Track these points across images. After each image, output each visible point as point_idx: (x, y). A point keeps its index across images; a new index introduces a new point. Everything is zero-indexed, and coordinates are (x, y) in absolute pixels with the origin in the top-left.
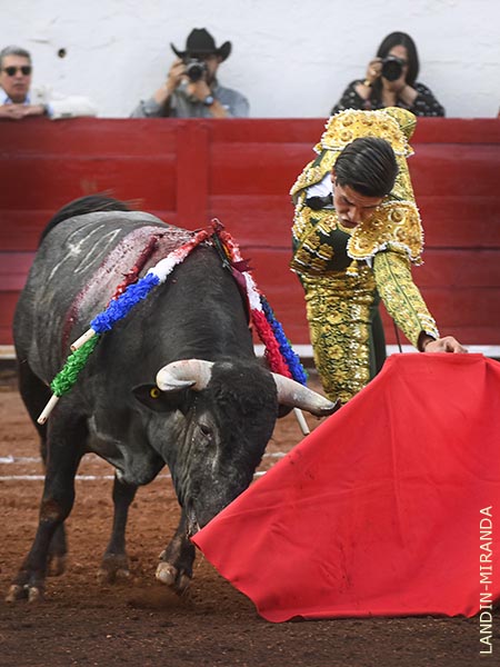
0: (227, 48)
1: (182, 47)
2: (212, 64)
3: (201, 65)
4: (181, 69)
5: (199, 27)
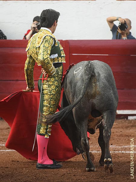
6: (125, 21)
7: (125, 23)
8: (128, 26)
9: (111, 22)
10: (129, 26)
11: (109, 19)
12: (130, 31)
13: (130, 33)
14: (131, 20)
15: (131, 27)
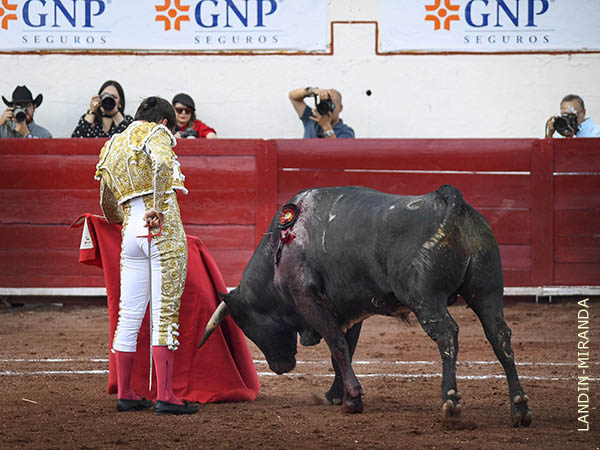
0: (40, 98)
1: (10, 100)
2: (30, 110)
3: (23, 111)
4: (9, 114)
5: (21, 85)
6: (329, 95)
7: (329, 100)
8: (335, 105)
9: (298, 100)
10: (337, 106)
11: (295, 95)
12: (341, 116)
13: (341, 120)
14: (340, 91)
15: (341, 107)
